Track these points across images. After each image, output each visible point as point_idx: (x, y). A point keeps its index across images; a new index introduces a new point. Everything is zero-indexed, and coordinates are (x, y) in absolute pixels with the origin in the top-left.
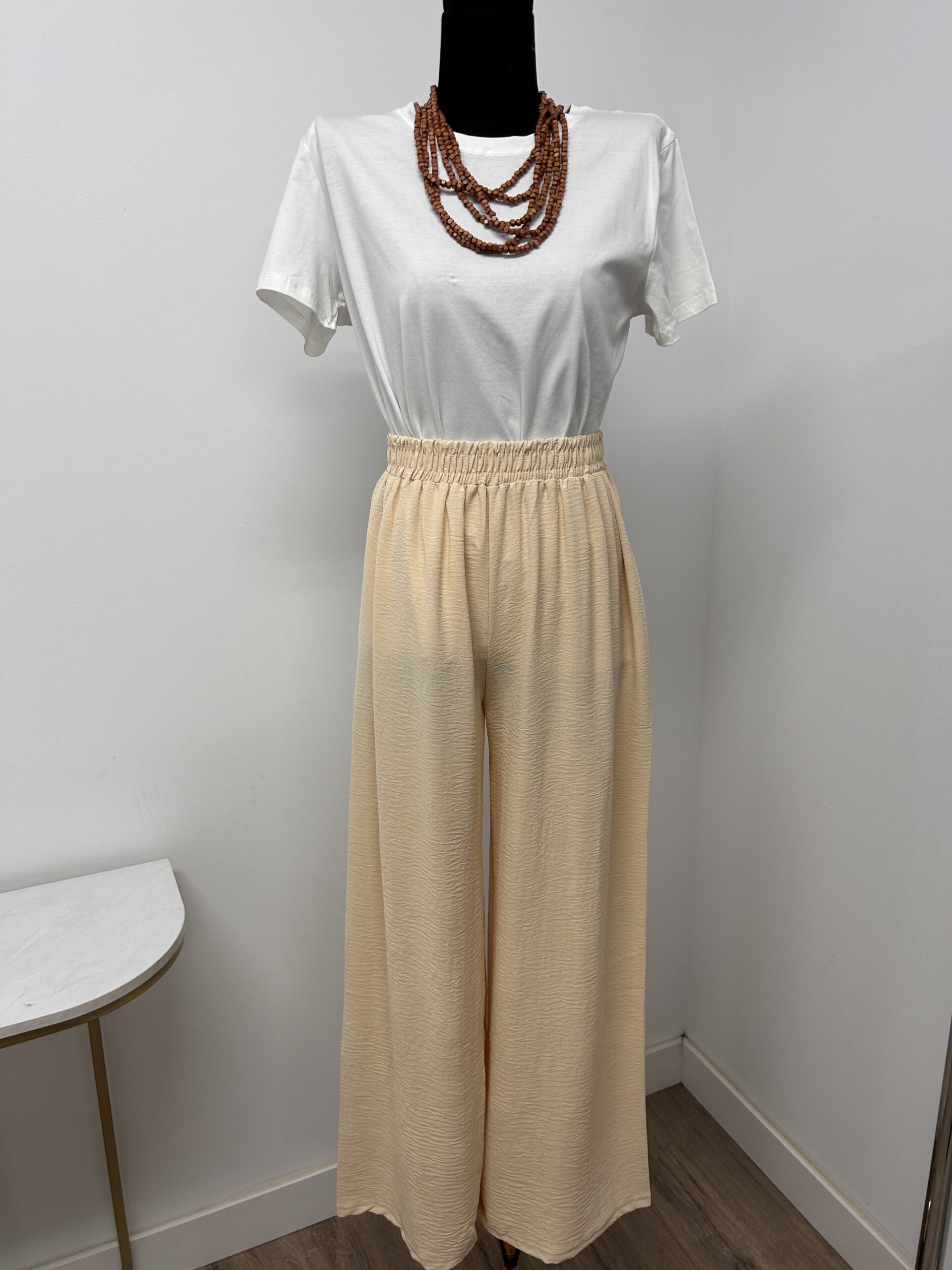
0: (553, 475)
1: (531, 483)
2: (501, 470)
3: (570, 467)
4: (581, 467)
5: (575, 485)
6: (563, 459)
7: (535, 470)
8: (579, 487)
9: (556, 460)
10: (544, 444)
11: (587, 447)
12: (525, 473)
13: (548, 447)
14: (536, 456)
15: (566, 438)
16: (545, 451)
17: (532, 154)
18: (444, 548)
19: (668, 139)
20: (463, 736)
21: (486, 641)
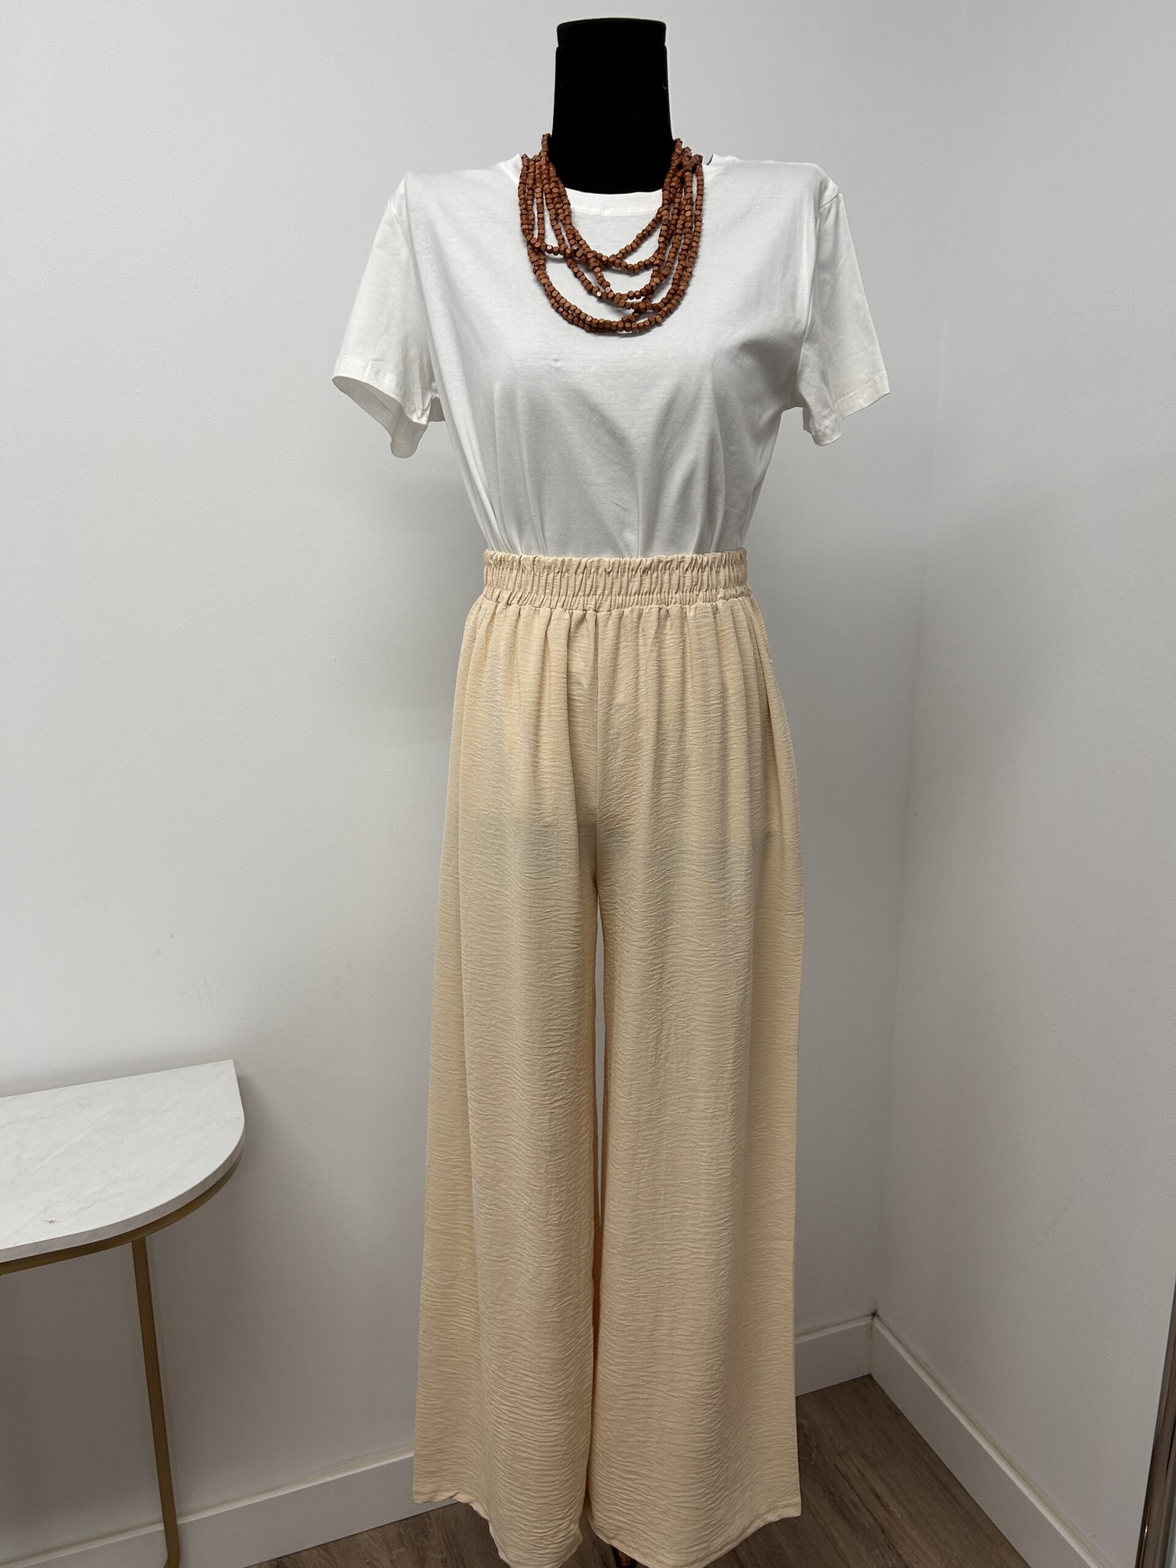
0: (678, 601)
1: (650, 609)
2: (614, 593)
3: (699, 591)
4: (714, 591)
5: (706, 612)
6: (690, 580)
7: (655, 593)
8: (711, 615)
9: (681, 582)
10: (667, 562)
11: (722, 567)
12: (644, 597)
13: (672, 567)
14: (657, 577)
15: (694, 556)
16: (668, 571)
17: (659, 212)
18: (544, 687)
19: (829, 194)
20: (563, 916)
21: (594, 800)
